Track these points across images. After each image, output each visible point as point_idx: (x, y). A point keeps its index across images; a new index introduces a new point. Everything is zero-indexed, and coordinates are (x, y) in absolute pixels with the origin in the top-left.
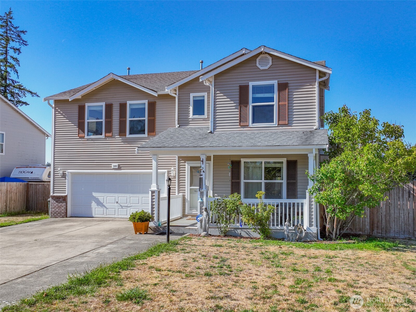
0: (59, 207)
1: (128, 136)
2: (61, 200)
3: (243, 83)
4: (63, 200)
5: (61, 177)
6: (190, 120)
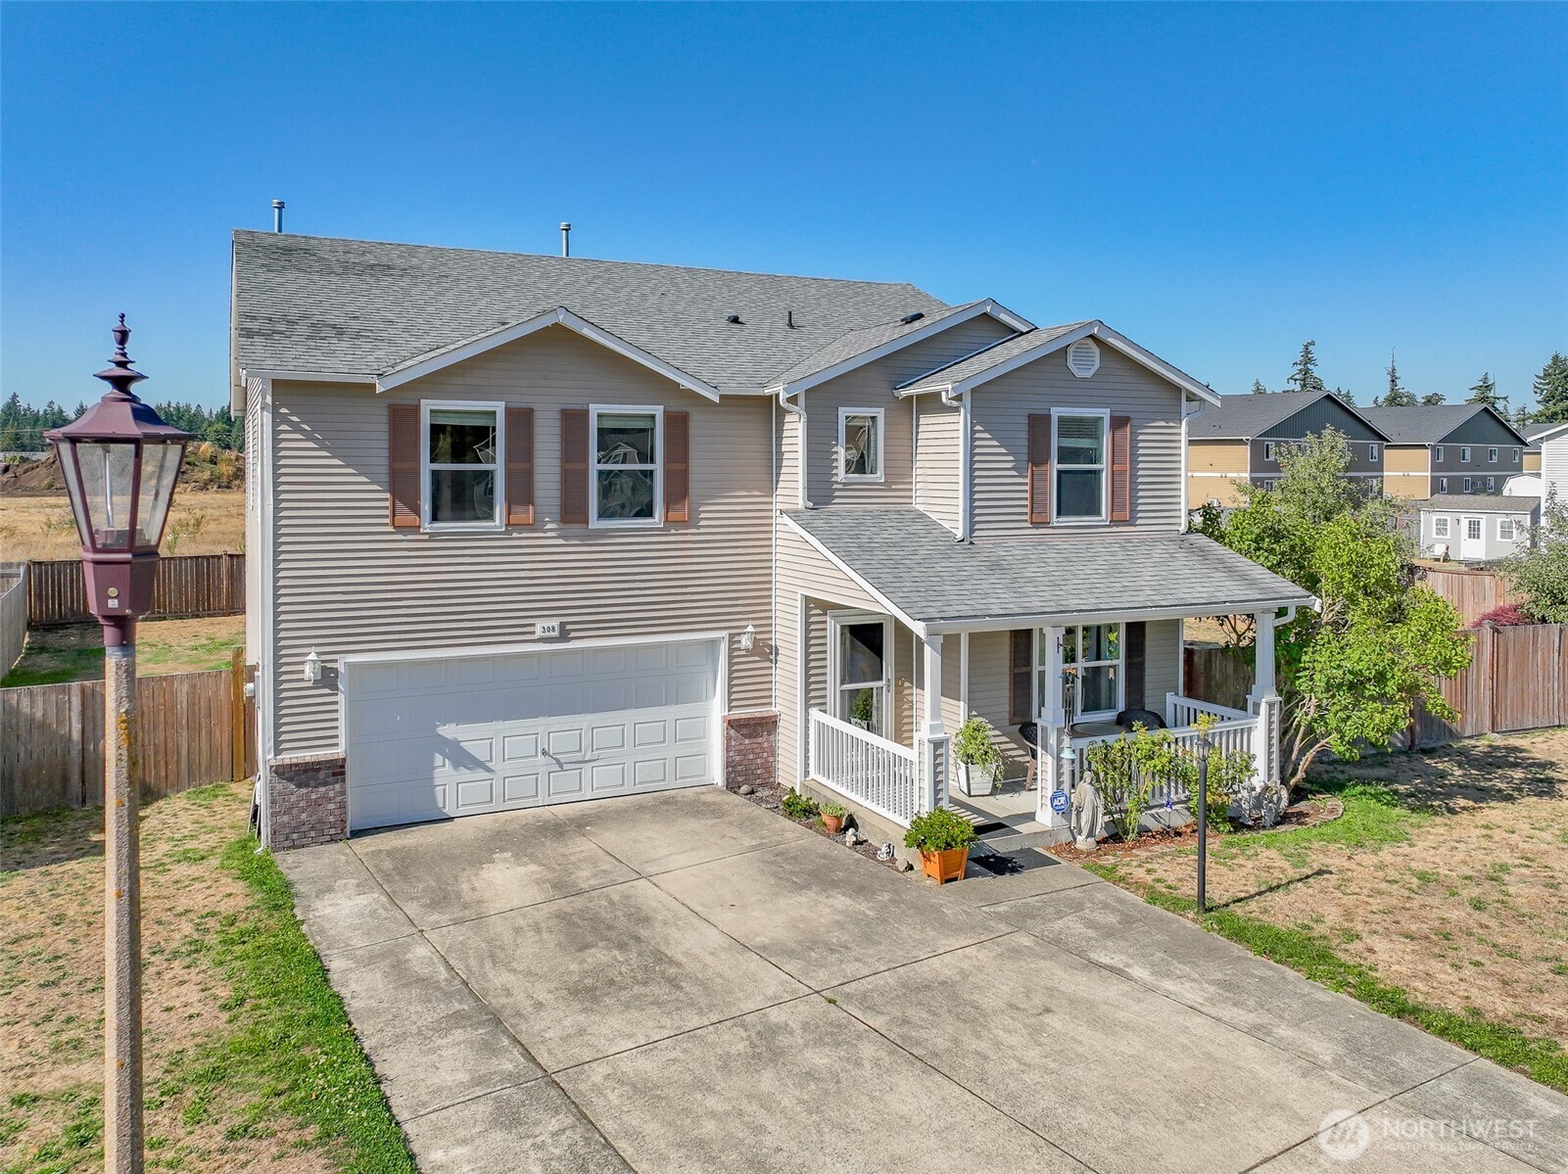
1: (595, 523)
2: (322, 775)
3: (1038, 408)
4: (334, 774)
6: (835, 486)
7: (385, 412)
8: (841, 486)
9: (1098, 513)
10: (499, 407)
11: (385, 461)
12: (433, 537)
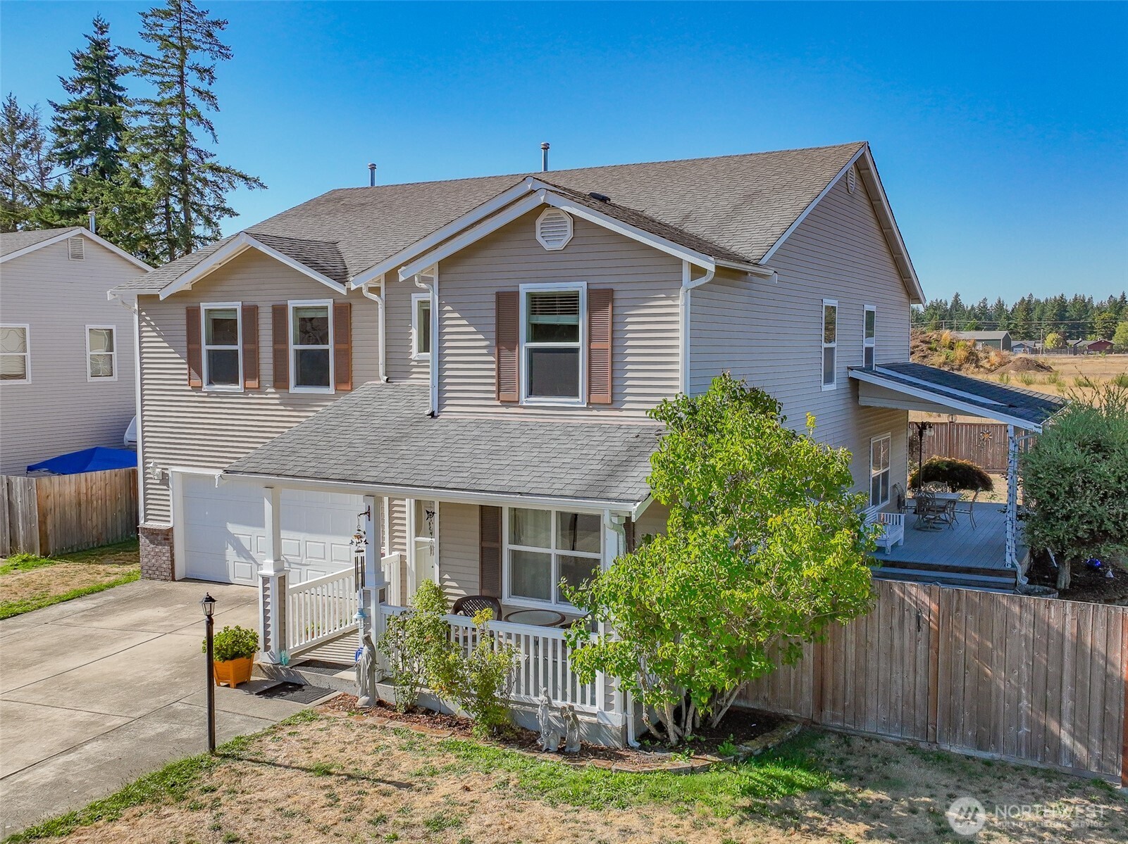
0: (156, 554)
1: (293, 389)
2: (159, 538)
3: (506, 286)
4: (165, 539)
5: (158, 482)
6: (413, 363)
7: (184, 311)
8: (416, 363)
9: (576, 395)
10: (238, 306)
11: (185, 344)
12: (209, 394)
